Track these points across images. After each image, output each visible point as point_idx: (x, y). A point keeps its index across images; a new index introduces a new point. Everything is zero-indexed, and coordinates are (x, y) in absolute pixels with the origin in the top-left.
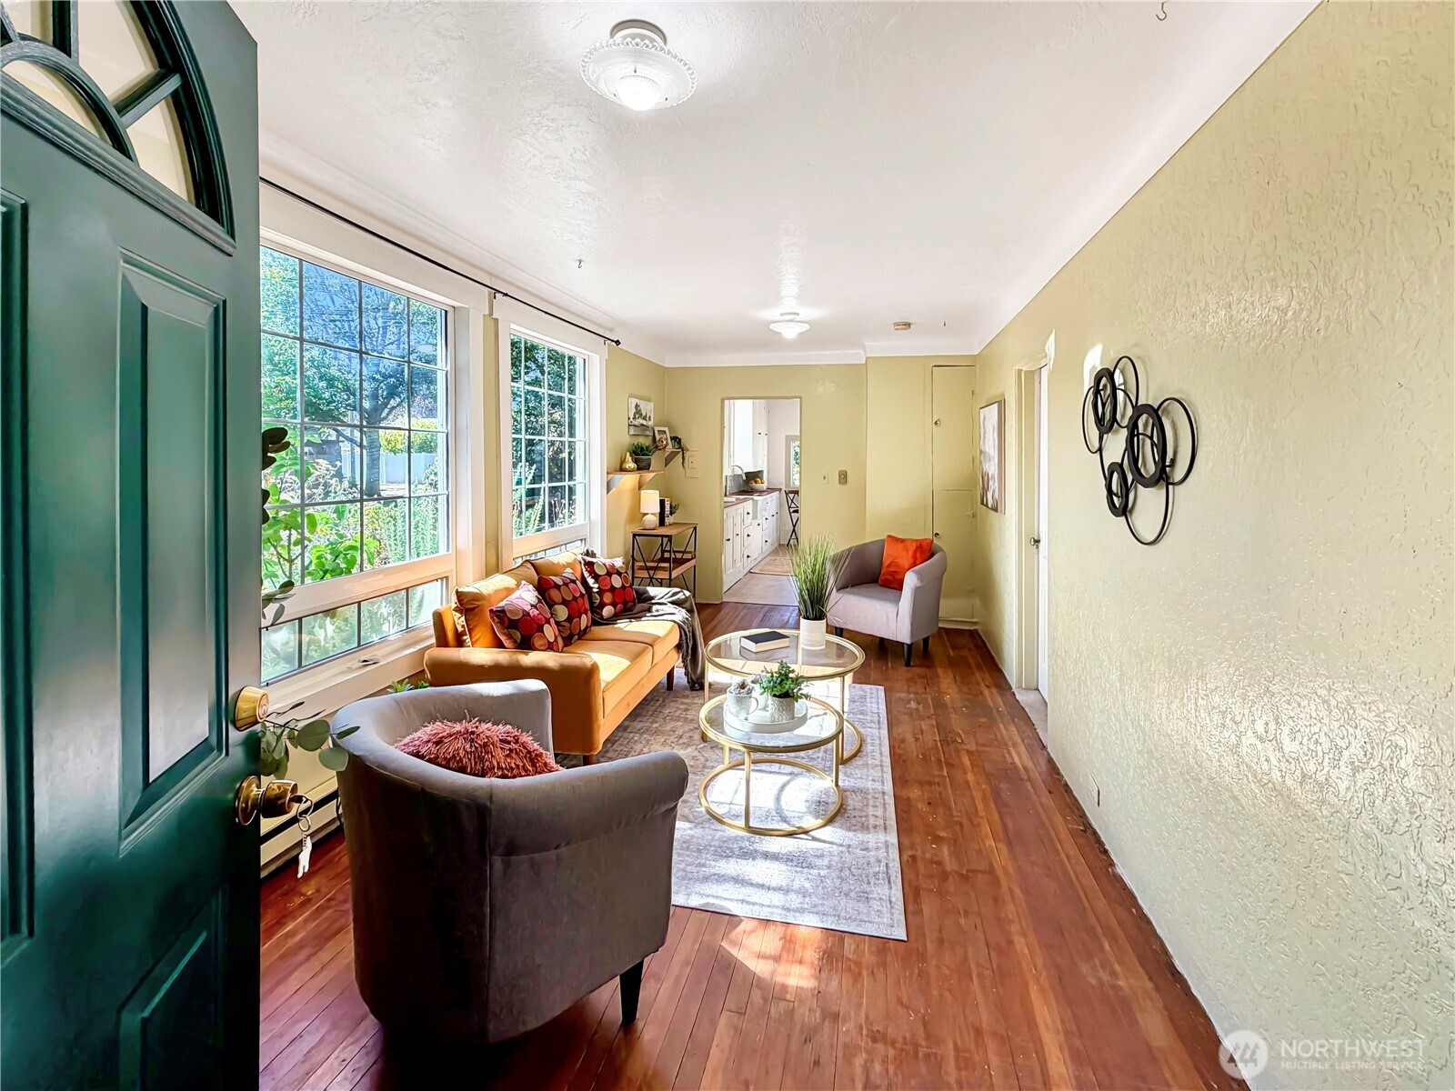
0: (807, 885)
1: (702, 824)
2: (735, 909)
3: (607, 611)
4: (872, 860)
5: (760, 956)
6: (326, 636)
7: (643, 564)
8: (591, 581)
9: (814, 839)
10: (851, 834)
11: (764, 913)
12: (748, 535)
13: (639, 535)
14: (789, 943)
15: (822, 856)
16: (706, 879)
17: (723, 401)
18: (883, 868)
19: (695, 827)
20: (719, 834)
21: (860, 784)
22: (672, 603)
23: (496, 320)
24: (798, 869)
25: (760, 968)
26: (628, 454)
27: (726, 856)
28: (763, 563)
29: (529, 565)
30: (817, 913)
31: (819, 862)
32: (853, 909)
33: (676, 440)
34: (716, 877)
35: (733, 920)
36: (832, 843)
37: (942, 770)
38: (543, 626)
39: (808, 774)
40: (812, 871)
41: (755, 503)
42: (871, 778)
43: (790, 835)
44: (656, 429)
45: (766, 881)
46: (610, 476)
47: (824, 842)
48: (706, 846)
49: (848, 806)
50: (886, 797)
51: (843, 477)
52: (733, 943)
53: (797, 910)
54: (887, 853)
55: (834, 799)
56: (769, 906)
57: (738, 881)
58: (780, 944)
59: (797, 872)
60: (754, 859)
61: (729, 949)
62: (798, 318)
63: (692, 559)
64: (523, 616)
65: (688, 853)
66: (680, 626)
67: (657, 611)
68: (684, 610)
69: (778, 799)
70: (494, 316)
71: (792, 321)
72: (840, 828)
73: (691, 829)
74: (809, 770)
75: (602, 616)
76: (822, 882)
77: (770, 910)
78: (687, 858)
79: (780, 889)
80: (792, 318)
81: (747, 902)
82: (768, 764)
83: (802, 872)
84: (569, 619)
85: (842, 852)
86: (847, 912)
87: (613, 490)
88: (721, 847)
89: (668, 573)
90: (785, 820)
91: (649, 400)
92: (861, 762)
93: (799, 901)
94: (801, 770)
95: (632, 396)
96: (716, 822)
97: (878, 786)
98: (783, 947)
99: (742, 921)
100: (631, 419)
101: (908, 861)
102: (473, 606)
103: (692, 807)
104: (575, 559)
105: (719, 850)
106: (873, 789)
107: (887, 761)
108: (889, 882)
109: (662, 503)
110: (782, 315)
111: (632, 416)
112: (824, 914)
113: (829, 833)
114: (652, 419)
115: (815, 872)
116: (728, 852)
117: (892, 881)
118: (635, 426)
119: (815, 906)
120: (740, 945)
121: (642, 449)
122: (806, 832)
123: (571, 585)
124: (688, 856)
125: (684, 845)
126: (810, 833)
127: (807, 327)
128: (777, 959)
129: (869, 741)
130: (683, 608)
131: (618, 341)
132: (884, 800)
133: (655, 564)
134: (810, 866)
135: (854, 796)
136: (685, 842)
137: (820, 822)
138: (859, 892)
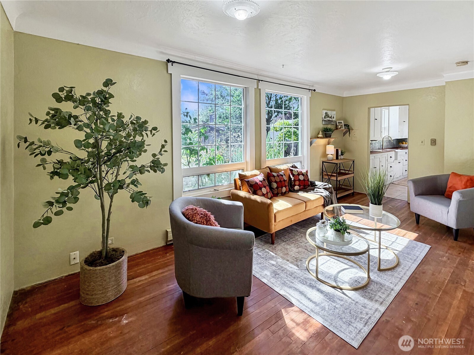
0: (327, 307)
1: (302, 270)
2: (294, 301)
3: (297, 188)
4: (364, 312)
5: (292, 320)
6: (205, 181)
7: (326, 173)
8: (291, 176)
9: (343, 293)
10: (362, 298)
11: (303, 308)
12: (391, 167)
13: (325, 162)
14: (306, 322)
15: (342, 300)
16: (290, 287)
17: (369, 109)
18: (367, 317)
19: (299, 270)
20: (305, 275)
21: (382, 281)
22: (324, 188)
23: (260, 89)
24: (328, 300)
25: (289, 323)
26: (321, 131)
27: (303, 284)
28: (402, 180)
29: (268, 169)
30: (323, 318)
31: (338, 301)
32: (339, 324)
33: (347, 126)
34: (294, 288)
35: (291, 305)
36: (350, 298)
37: (438, 293)
38: (262, 188)
39: (359, 269)
40: (333, 304)
41: (396, 153)
42: (390, 281)
43: (334, 287)
44: (337, 122)
45: (312, 298)
46: (312, 140)
47: (347, 296)
48: (298, 277)
49: (369, 287)
50: (392, 292)
51: (434, 142)
52: (286, 311)
53: (316, 313)
54: (374, 313)
55: (364, 283)
56: (306, 307)
57: (301, 293)
58: (302, 321)
59: (326, 301)
60: (312, 289)
61: (283, 313)
62: (392, 70)
63: (352, 174)
64: (255, 184)
65: (290, 277)
66: (324, 198)
67: (317, 191)
68: (328, 192)
69: (339, 272)
70: (259, 88)
71: (389, 71)
72: (358, 294)
73: (297, 269)
74: (360, 267)
75: (294, 189)
76: (334, 309)
77: (306, 308)
78: (288, 278)
79: (314, 303)
80: (389, 70)
81: (299, 301)
82: (343, 259)
83: (328, 302)
84: (277, 188)
85: (352, 303)
86: (336, 324)
87: (313, 145)
88: (303, 280)
89: (336, 178)
90: (336, 281)
91: (334, 111)
92: (390, 273)
93: (319, 310)
94: (357, 266)
95: (323, 110)
96: (307, 271)
97: (392, 286)
98: (303, 322)
99: (294, 306)
100: (323, 118)
101: (384, 321)
102: (243, 179)
103: (302, 263)
104: (288, 168)
105: (302, 281)
106: (388, 286)
107: (406, 278)
108: (366, 324)
109: (337, 151)
110: (383, 69)
111: (323, 117)
112: (326, 320)
113: (351, 294)
114: (335, 117)
115: (334, 304)
116: (304, 282)
117: (367, 324)
118: (326, 121)
119: (324, 316)
120: (288, 313)
121: (327, 129)
122: (341, 289)
123: (280, 177)
124: (290, 278)
125: (291, 274)
126: (343, 290)
127: (397, 73)
128: (298, 324)
129: (402, 266)
130: (328, 191)
131: (315, 90)
132: (390, 292)
133: (331, 174)
134: (334, 301)
135: (375, 285)
136: (291, 273)
137: (349, 288)
138: (348, 320)
